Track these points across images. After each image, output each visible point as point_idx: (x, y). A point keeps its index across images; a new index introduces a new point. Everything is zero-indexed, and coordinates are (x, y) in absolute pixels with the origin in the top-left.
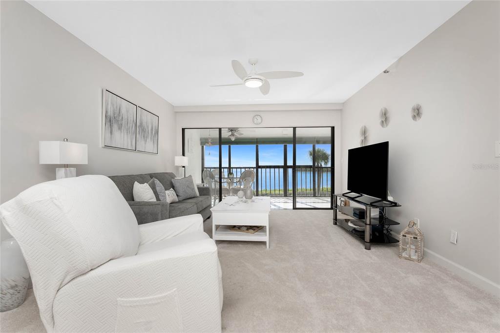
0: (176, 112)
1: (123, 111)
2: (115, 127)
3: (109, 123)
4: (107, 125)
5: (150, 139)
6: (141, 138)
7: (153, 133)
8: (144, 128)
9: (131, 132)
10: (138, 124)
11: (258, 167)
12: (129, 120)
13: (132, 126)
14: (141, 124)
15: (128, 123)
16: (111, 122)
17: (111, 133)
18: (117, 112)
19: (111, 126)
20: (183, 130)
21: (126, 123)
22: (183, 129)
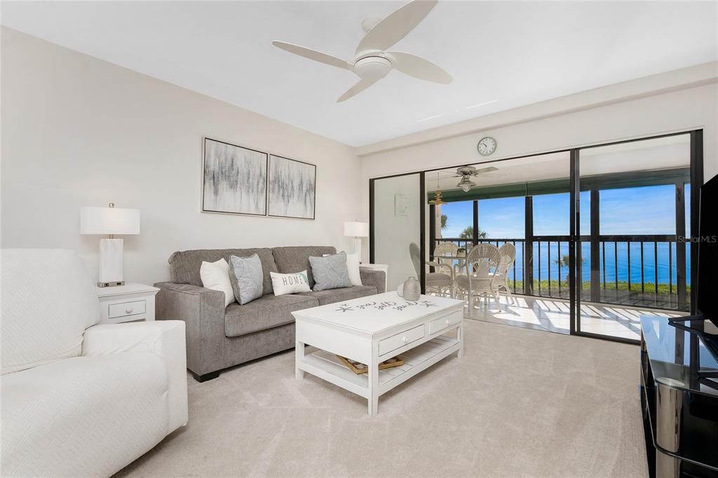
0: (361, 156)
1: (240, 162)
2: (223, 185)
3: (212, 181)
4: (207, 184)
5: (296, 197)
6: (277, 197)
7: (304, 189)
8: (283, 184)
9: (255, 190)
10: (271, 178)
11: (530, 239)
12: (251, 174)
13: (258, 182)
14: (277, 179)
15: (249, 178)
16: (216, 179)
17: (216, 192)
18: (229, 164)
19: (215, 185)
20: (372, 182)
21: (246, 178)
22: (370, 180)
